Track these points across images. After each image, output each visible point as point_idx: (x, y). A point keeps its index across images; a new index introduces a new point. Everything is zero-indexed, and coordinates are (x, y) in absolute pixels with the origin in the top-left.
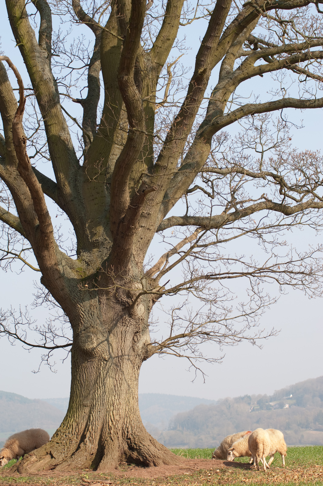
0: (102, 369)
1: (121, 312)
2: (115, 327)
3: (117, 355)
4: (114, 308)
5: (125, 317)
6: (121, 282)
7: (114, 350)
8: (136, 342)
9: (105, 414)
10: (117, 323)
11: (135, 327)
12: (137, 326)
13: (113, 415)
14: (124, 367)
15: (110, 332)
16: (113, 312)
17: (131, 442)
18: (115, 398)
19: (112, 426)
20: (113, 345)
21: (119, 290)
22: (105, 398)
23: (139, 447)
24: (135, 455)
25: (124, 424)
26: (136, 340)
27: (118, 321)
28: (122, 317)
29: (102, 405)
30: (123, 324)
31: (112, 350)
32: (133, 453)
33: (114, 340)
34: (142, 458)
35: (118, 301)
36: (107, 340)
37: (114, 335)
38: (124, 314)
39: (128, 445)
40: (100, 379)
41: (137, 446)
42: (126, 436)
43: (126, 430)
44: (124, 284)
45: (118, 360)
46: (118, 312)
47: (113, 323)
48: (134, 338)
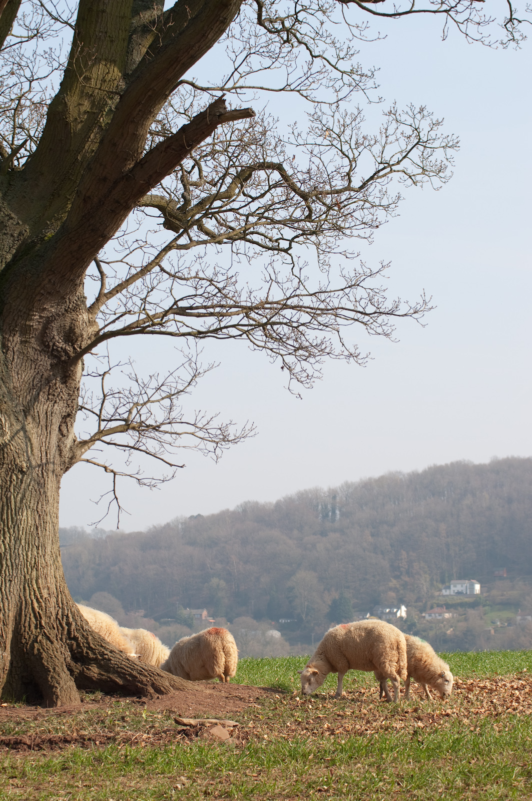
0: (12, 491)
1: (48, 372)
2: (35, 402)
3: (39, 462)
4: (34, 361)
5: (54, 381)
6: (59, 307)
7: (36, 451)
8: (65, 436)
9: (22, 587)
10: (39, 394)
11: (66, 405)
12: (69, 402)
13: (39, 588)
14: (49, 487)
15: (26, 412)
16: (32, 371)
17: (78, 645)
18: (38, 553)
19: (41, 613)
20: (32, 439)
21: (53, 325)
22: (20, 552)
23: (103, 654)
24: (94, 671)
25: (57, 609)
26: (65, 432)
27: (41, 390)
28: (48, 381)
29: (14, 567)
30: (50, 397)
31: (32, 451)
32: (88, 669)
33: (35, 430)
34: (121, 677)
35: (46, 347)
36: (23, 429)
37: (34, 419)
38: (54, 375)
39: (71, 650)
40: (10, 511)
41: (95, 654)
42: (66, 632)
43: (65, 620)
44: (64, 312)
45: (42, 472)
46: (43, 370)
47: (31, 394)
48: (61, 428)
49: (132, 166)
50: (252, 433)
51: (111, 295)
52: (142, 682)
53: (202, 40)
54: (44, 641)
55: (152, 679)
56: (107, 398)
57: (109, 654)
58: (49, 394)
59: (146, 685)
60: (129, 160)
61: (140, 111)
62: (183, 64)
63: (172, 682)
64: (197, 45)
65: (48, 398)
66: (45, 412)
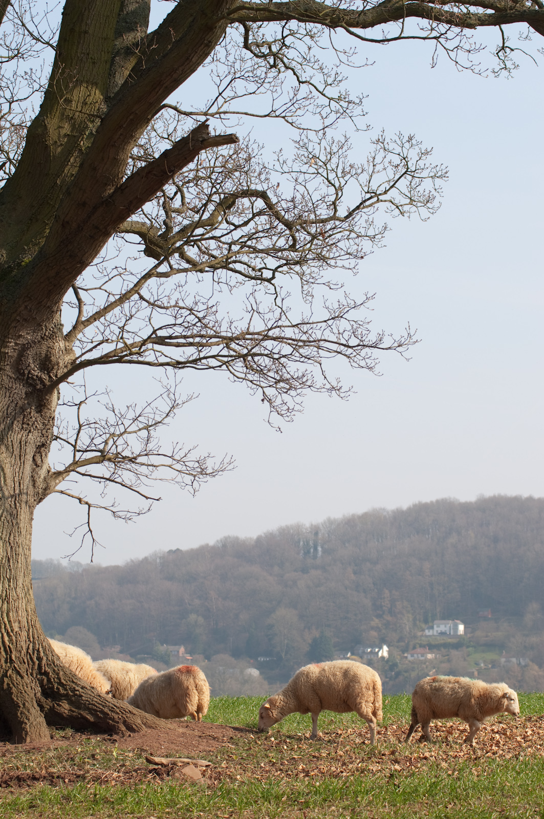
1: (23, 400)
2: (9, 431)
3: (12, 493)
4: (9, 389)
5: (29, 410)
6: (36, 334)
7: (9, 481)
8: (39, 466)
10: (13, 423)
11: (40, 434)
12: (44, 431)
13: (9, 621)
14: (22, 518)
16: (7, 399)
17: (49, 680)
18: (9, 586)
19: (11, 647)
20: (5, 469)
21: (28, 352)
23: (74, 690)
24: (65, 707)
25: (28, 643)
26: (39, 462)
27: (15, 419)
28: (23, 409)
30: (24, 426)
31: (5, 481)
32: (58, 705)
33: (8, 460)
34: (92, 714)
35: (21, 375)
37: (7, 448)
38: (28, 404)
39: (42, 686)
41: (66, 690)
42: (36, 667)
43: (36, 654)
44: (40, 339)
45: (15, 503)
46: (18, 399)
47: (5, 423)
48: (35, 458)
49: (112, 191)
50: (231, 467)
51: (89, 323)
52: (113, 719)
53: (186, 63)
54: (14, 676)
55: (124, 716)
56: (82, 428)
57: (81, 690)
58: (23, 423)
59: (118, 722)
60: (109, 185)
61: (121, 134)
62: (166, 87)
63: (145, 720)
64: (181, 69)
65: (23, 428)
66: (19, 441)
